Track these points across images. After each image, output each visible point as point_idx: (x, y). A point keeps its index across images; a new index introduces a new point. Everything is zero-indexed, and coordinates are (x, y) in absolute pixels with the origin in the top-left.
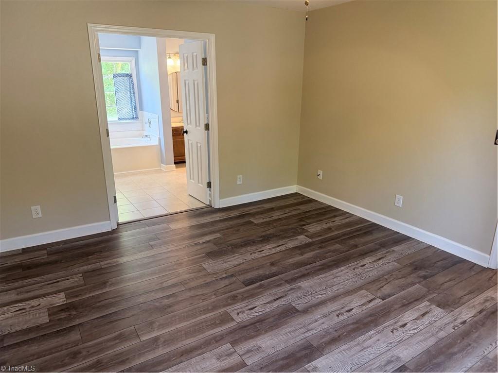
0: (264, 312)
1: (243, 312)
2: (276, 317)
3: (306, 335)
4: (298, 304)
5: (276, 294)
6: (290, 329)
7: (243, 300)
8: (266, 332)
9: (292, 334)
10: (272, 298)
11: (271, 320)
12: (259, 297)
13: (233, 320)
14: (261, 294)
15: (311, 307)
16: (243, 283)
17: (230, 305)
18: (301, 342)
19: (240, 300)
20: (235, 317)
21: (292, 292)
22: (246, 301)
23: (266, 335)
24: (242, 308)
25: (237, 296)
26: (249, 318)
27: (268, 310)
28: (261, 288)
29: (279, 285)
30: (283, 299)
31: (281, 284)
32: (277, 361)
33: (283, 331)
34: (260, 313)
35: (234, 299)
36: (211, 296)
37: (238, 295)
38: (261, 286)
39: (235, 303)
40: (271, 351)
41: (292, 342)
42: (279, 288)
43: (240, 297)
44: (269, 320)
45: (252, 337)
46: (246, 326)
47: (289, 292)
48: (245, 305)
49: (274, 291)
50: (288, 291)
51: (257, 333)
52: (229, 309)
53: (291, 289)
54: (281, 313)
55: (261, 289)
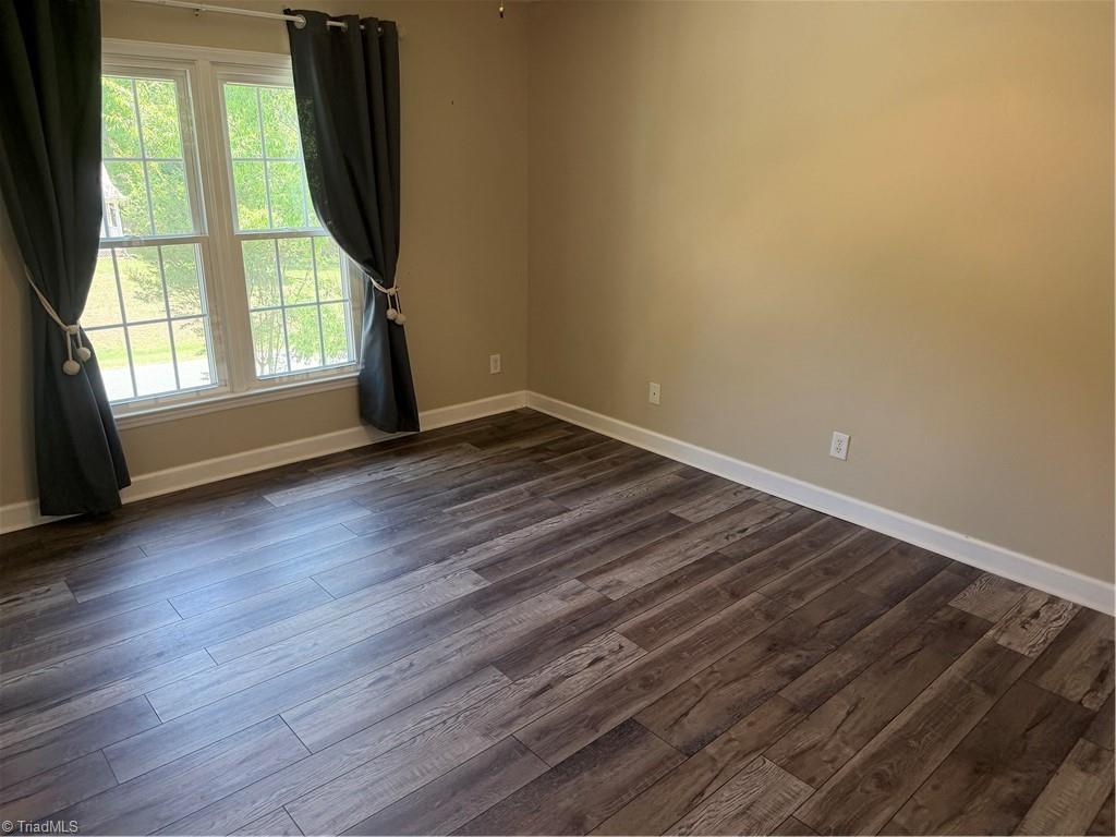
0: (569, 655)
1: (612, 652)
2: (541, 648)
3: (484, 623)
4: (494, 682)
5: (550, 703)
6: (514, 629)
7: (624, 681)
8: (557, 621)
9: (510, 623)
10: (559, 689)
11: (551, 642)
12: (589, 692)
13: (626, 635)
14: (587, 699)
15: (468, 677)
16: (644, 730)
17: (646, 664)
18: (495, 612)
19: (630, 678)
20: (625, 642)
21: (509, 715)
22: (615, 677)
23: (555, 617)
24: (619, 660)
25: (643, 687)
26: (596, 640)
27: (562, 660)
28: (593, 718)
29: (543, 732)
30: (531, 690)
31: (538, 739)
32: (533, 586)
33: (525, 625)
34: (576, 652)
35: (645, 679)
36: (705, 683)
37: (642, 691)
38: (594, 723)
39: (639, 669)
40: (543, 596)
41: (510, 611)
42: (541, 723)
43: (635, 687)
44: (555, 641)
45: (579, 611)
46: (597, 626)
47: (515, 712)
48: (615, 669)
49: (556, 713)
50: (519, 716)
51: (572, 618)
52: (644, 656)
53: (509, 723)
54: (531, 657)
55: (590, 714)
